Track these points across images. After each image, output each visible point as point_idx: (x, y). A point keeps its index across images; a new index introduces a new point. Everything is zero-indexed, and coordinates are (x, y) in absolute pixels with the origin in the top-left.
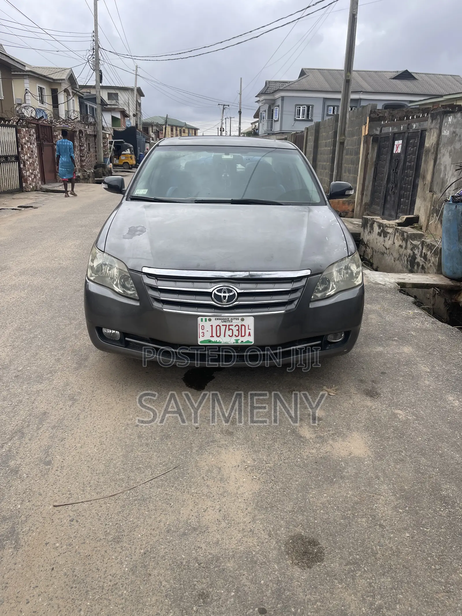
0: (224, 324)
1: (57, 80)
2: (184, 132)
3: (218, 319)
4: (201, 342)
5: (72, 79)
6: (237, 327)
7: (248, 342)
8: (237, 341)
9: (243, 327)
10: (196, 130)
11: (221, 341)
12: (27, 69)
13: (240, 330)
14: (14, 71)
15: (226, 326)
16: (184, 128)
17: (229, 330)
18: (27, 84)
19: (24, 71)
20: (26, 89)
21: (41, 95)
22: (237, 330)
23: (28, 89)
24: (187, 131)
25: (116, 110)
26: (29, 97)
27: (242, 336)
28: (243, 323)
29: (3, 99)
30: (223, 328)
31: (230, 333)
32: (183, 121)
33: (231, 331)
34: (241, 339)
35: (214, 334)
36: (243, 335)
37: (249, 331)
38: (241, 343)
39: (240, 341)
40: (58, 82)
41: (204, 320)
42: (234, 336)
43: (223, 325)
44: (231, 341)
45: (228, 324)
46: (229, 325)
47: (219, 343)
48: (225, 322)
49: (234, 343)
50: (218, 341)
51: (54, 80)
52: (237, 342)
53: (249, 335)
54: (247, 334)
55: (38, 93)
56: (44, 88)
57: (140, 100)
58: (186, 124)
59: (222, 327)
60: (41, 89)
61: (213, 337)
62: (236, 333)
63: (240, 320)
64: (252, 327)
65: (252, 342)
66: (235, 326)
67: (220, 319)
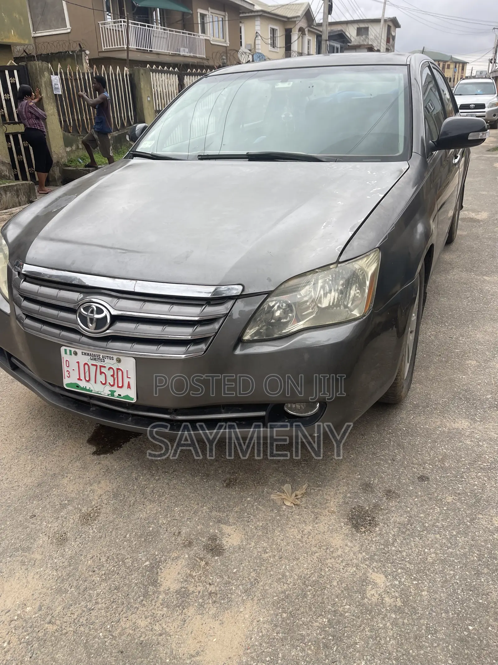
0: (94, 362)
1: (291, 18)
2: (449, 67)
3: (85, 354)
4: (67, 385)
5: (308, 15)
6: (111, 370)
7: (127, 397)
8: (113, 392)
9: (120, 373)
10: (464, 64)
11: (92, 388)
12: (257, 8)
13: (115, 376)
14: (243, 13)
15: (96, 366)
16: (449, 63)
17: (101, 374)
18: (258, 26)
19: (252, 11)
20: (257, 32)
21: (273, 38)
22: (112, 376)
23: (259, 32)
24: (452, 66)
25: (362, 47)
26: (259, 41)
27: (118, 387)
28: (120, 366)
29: (228, 45)
30: (93, 369)
31: (101, 378)
32: (449, 54)
33: (103, 375)
34: (118, 391)
35: (82, 377)
36: (120, 385)
37: (129, 380)
38: (117, 397)
39: (116, 394)
40: (293, 20)
41: (68, 352)
42: (108, 384)
43: (92, 365)
44: (105, 391)
45: (99, 364)
46: (101, 366)
47: (89, 390)
48: (95, 359)
49: (108, 395)
50: (88, 388)
51: (288, 18)
52: (113, 395)
53: (129, 386)
54: (126, 385)
55: (270, 35)
56: (277, 30)
57: (395, 32)
58: (452, 57)
59: (91, 367)
60: (273, 31)
61: (81, 380)
62: (110, 380)
63: (115, 361)
64: (132, 374)
65: (132, 399)
66: (109, 369)
67: (88, 354)
